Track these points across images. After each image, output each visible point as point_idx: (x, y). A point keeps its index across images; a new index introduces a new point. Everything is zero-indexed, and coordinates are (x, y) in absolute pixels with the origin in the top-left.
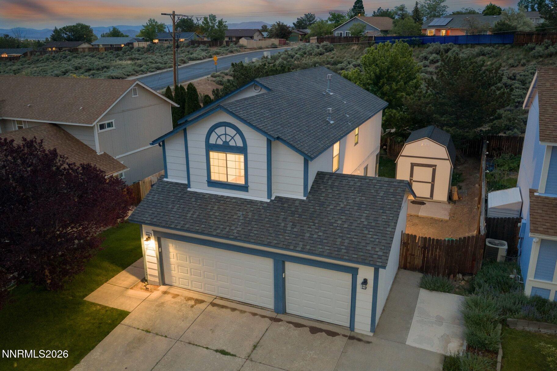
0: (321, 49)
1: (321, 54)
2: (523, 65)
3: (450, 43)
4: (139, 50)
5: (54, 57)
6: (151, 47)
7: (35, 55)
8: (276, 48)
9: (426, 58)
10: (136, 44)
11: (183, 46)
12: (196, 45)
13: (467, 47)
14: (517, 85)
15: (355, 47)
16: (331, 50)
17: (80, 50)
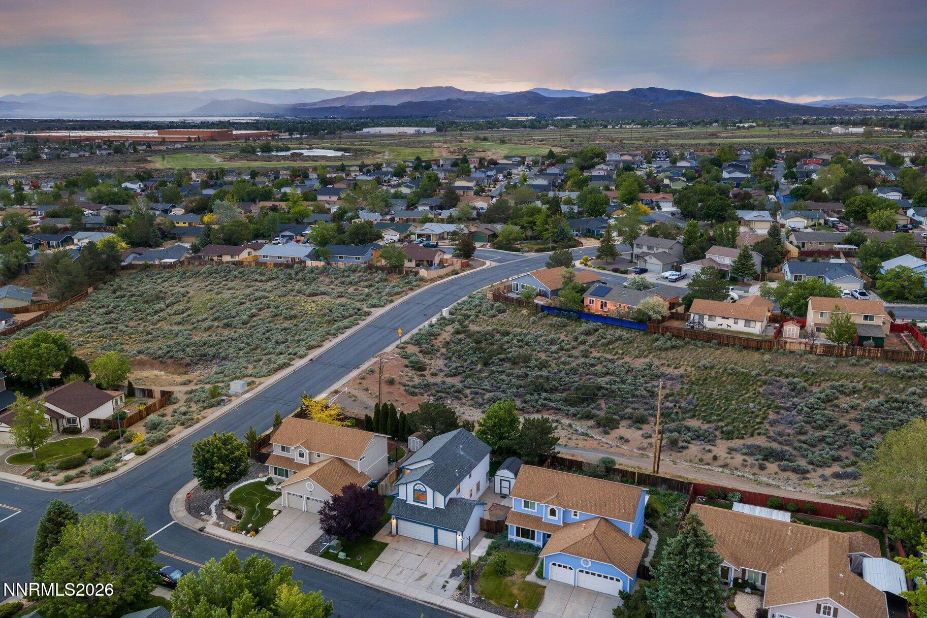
0: (494, 311)
1: (494, 317)
2: (645, 357)
3: (599, 323)
4: (312, 272)
5: (217, 270)
6: (325, 268)
7: (193, 264)
8: (457, 273)
9: (576, 339)
10: (309, 263)
11: (360, 271)
12: (374, 270)
13: (612, 327)
14: (629, 381)
15: (524, 312)
16: (504, 311)
17: (245, 263)
